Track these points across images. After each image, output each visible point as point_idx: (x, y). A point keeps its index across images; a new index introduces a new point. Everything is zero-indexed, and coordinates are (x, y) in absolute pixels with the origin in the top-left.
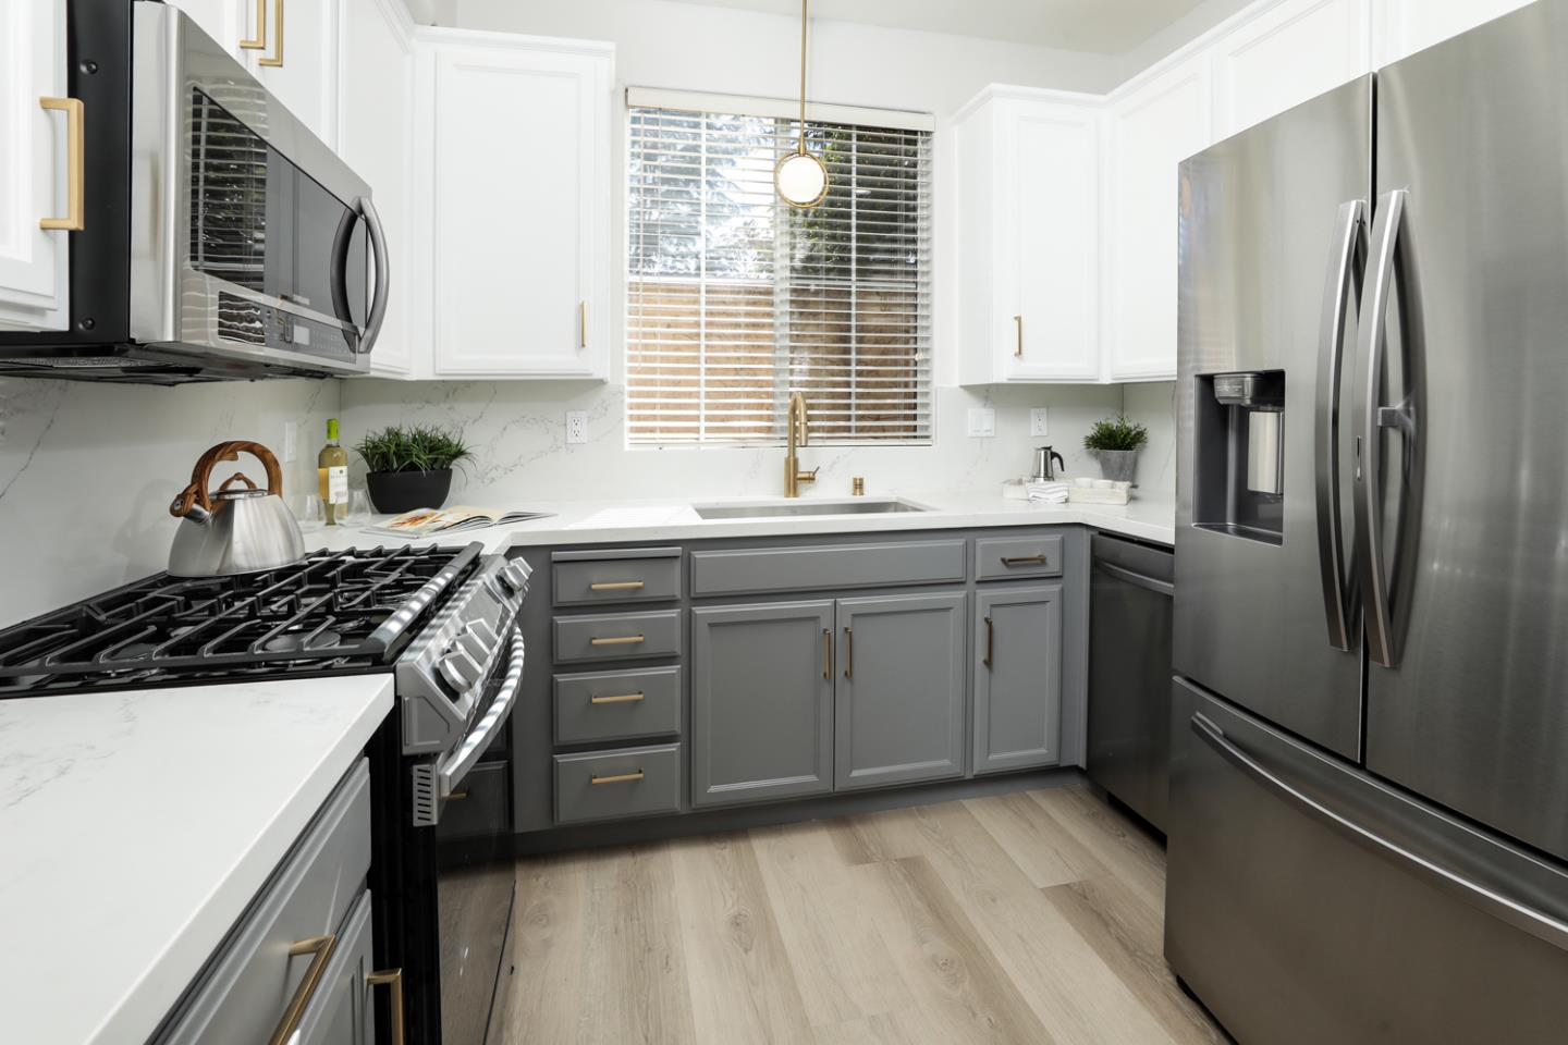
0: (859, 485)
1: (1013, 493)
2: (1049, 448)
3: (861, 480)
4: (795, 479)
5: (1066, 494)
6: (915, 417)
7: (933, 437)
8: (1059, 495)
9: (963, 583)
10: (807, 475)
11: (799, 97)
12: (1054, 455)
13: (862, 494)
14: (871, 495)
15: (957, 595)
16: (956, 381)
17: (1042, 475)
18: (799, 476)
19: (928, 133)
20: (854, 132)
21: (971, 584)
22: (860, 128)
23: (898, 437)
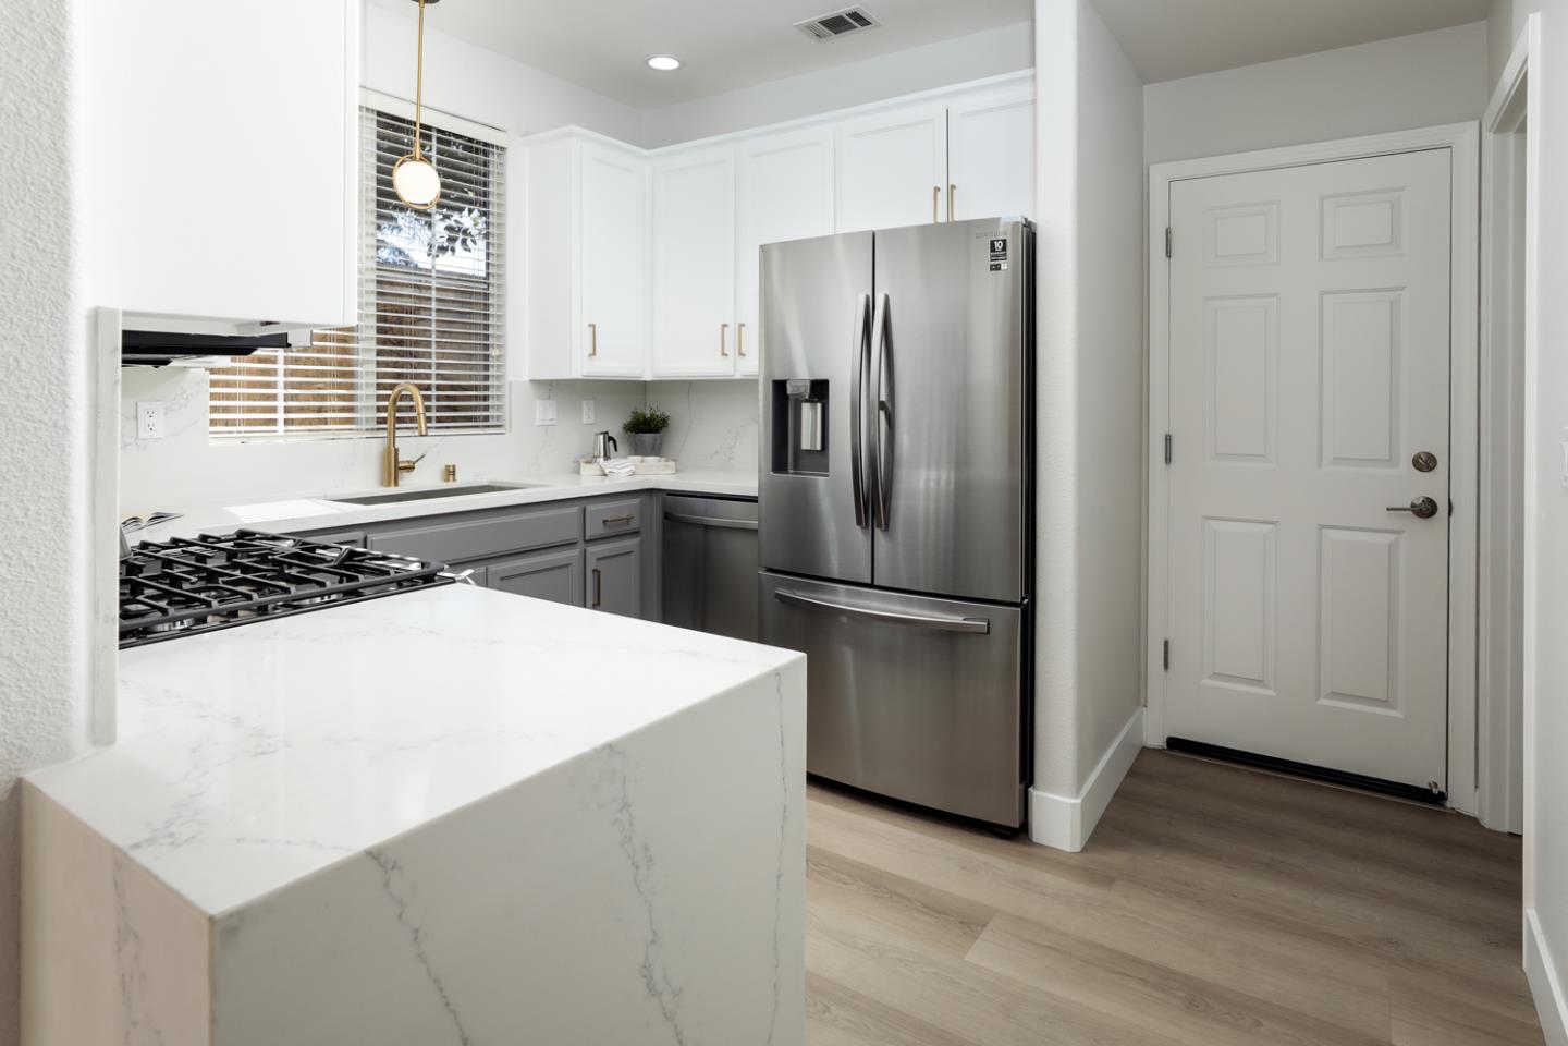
0: (450, 472)
1: (587, 470)
2: (607, 433)
3: (454, 466)
4: (395, 468)
5: (633, 468)
6: (486, 408)
7: (507, 426)
8: (628, 469)
9: (575, 543)
10: (407, 464)
11: (415, 99)
12: (611, 439)
13: (454, 480)
14: (462, 480)
15: (574, 553)
16: (526, 377)
17: (602, 454)
18: (400, 465)
19: (503, 149)
20: (434, 134)
21: (581, 544)
22: (439, 131)
23: (477, 427)
